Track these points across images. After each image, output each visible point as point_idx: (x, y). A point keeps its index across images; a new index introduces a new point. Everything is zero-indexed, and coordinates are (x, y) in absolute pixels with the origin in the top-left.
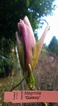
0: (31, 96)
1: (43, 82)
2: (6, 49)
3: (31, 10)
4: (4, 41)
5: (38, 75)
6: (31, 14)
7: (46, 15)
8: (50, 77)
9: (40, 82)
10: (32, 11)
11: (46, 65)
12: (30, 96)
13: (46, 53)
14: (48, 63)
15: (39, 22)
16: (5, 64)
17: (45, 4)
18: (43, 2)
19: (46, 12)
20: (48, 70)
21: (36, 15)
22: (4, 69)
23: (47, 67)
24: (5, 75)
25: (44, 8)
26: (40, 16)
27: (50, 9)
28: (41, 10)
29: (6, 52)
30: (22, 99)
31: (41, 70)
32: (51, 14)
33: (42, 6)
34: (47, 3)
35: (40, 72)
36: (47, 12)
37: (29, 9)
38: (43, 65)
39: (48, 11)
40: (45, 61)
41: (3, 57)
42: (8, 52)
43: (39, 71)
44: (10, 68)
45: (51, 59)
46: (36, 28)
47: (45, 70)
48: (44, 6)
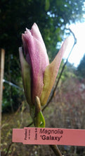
0: (49, 136)
1: (68, 121)
2: (15, 71)
3: (52, 14)
4: (11, 60)
5: (60, 111)
6: (52, 20)
7: (74, 22)
8: (79, 113)
9: (64, 120)
10: (54, 15)
11: (73, 95)
12: (47, 135)
13: (74, 78)
14: (77, 93)
15: (63, 32)
16: (13, 94)
17: (72, 5)
18: (70, 2)
19: (74, 17)
20: (76, 104)
21: (59, 22)
22: (11, 100)
23: (76, 100)
24: (12, 110)
25: (71, 11)
26: (65, 23)
27: (80, 12)
28: (67, 14)
29: (15, 76)
30: (36, 139)
31: (65, 104)
32: (82, 20)
33: (68, 8)
34: (76, 4)
35: (65, 106)
36: (76, 18)
37: (49, 13)
38: (68, 96)
39: (77, 16)
40: (72, 90)
41: (11, 84)
42: (17, 75)
43: (63, 104)
44: (19, 100)
45: (82, 88)
46: (58, 41)
47: (71, 104)
48: (70, 7)
